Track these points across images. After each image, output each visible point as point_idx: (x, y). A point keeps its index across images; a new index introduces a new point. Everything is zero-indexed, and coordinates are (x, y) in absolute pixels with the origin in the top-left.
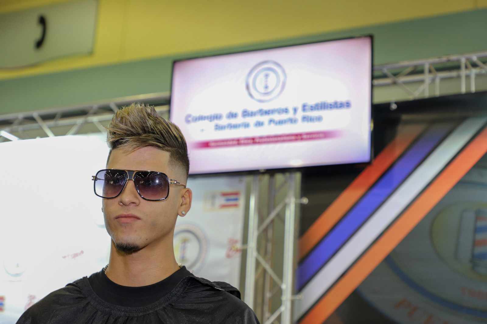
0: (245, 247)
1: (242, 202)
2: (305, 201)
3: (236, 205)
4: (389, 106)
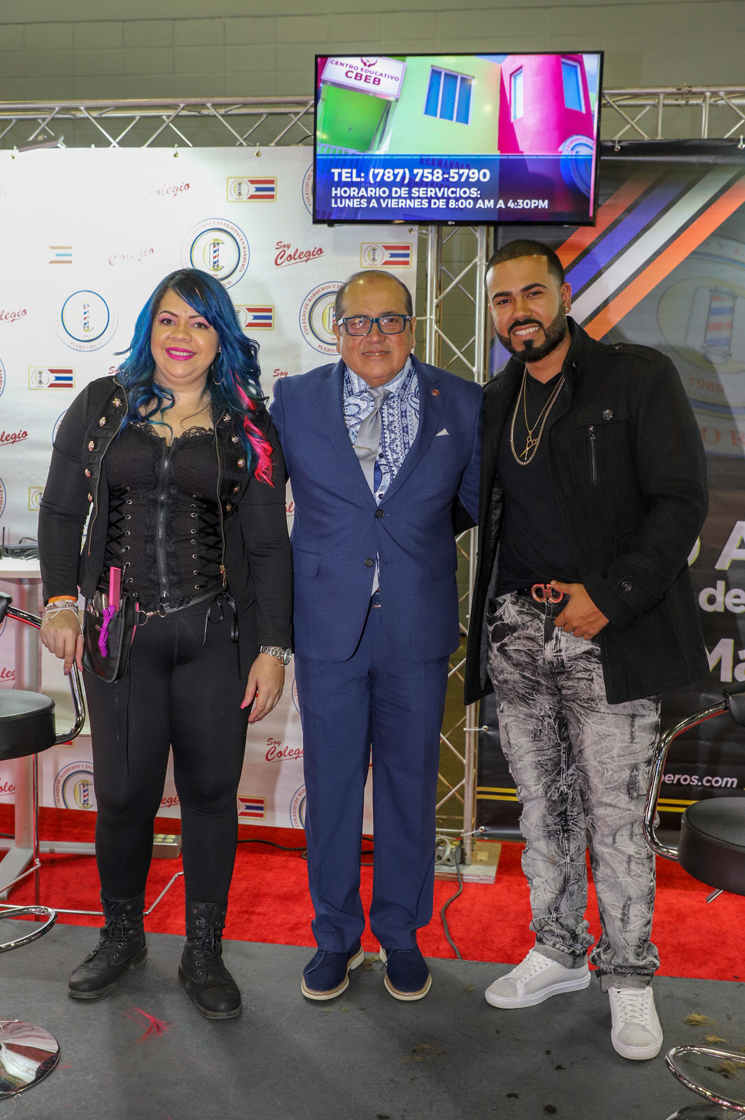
1: (413, 259)
3: (407, 263)
4: (614, 147)
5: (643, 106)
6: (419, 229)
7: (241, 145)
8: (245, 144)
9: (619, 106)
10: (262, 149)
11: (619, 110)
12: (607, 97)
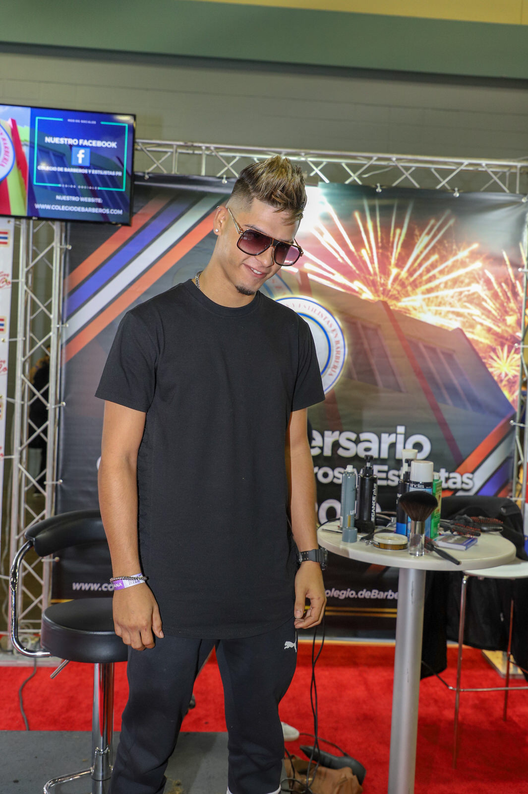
0: (15, 281)
1: (11, 241)
2: (70, 247)
3: (6, 243)
4: (144, 176)
5: (166, 152)
6: (14, 221)
9: (148, 151)
11: (148, 153)
12: (140, 144)
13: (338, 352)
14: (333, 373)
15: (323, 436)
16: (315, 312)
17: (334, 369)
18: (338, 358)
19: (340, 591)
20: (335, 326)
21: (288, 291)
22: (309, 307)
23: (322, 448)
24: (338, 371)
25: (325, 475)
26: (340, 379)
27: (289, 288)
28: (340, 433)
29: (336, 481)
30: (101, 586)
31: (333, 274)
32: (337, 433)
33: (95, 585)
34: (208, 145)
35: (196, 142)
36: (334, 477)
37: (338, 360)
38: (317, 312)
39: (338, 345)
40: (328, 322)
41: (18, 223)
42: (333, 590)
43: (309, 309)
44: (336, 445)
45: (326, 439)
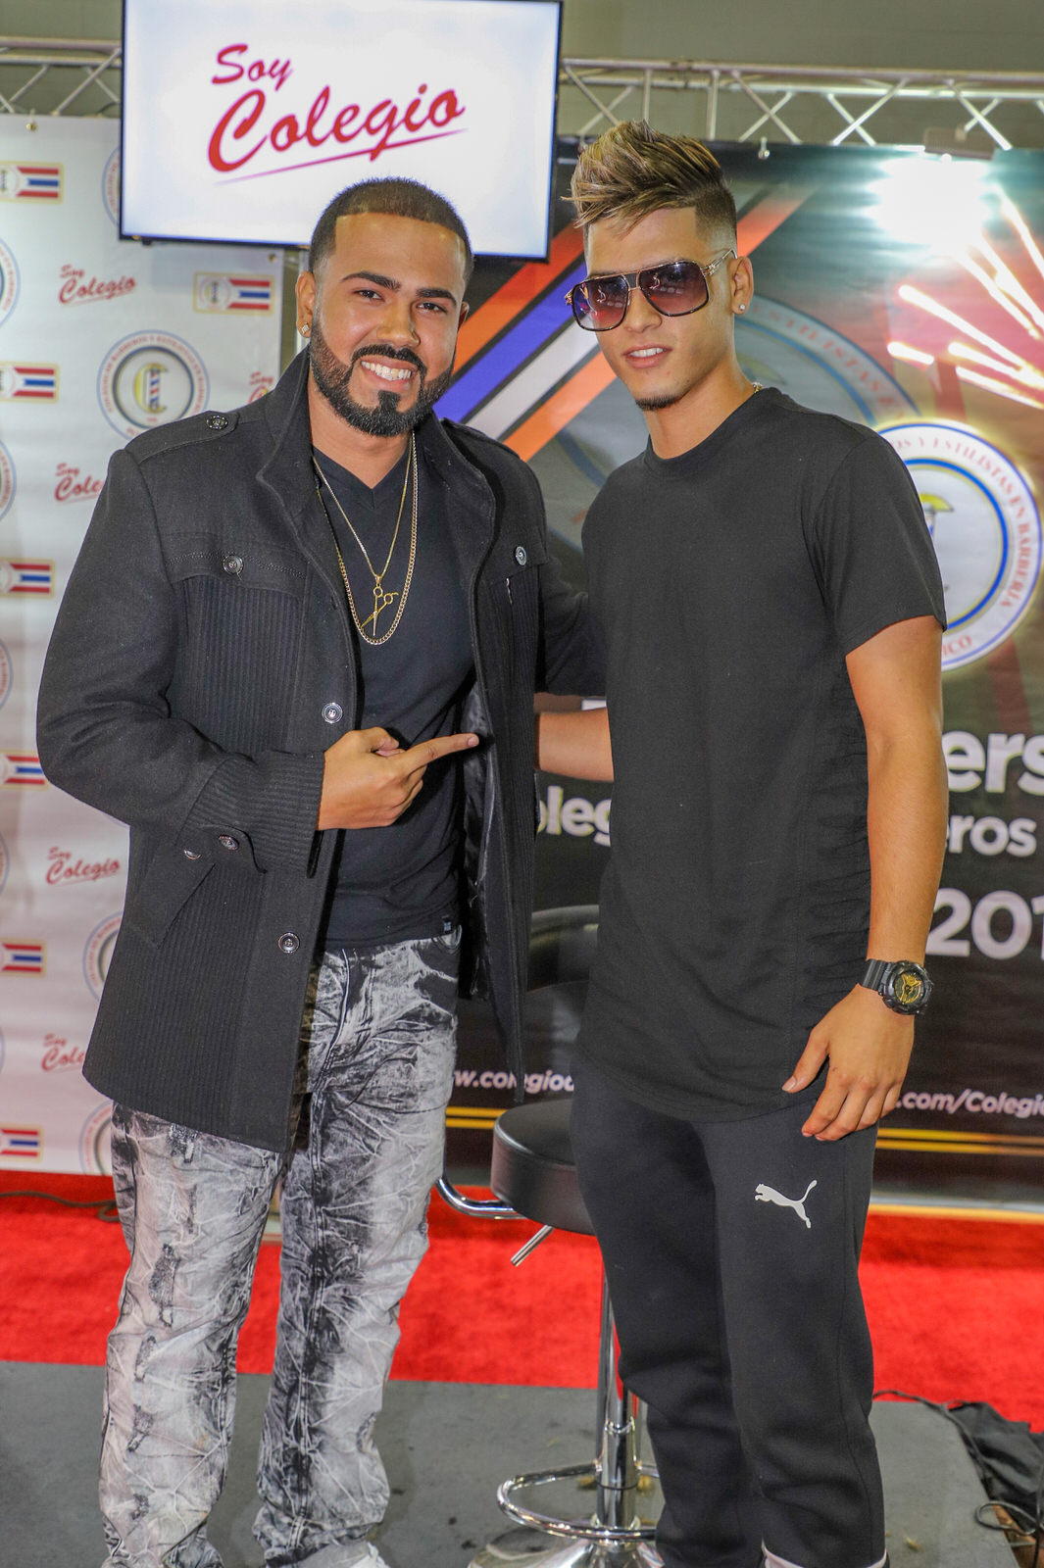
1: (276, 301)
3: (265, 307)
5: (622, 86)
6: (285, 256)
7: (6, 111)
8: (11, 109)
9: (588, 85)
10: (40, 119)
11: (586, 90)
12: (568, 70)
13: (1025, 551)
14: (1011, 599)
15: (985, 746)
16: (971, 456)
17: (1014, 592)
18: (1024, 564)
19: (1019, 1098)
20: (1019, 490)
21: (909, 410)
22: (959, 446)
23: (982, 774)
24: (1023, 594)
25: (990, 836)
26: (1027, 615)
27: (911, 402)
28: (1027, 739)
29: (1014, 849)
30: (477, 1078)
31: (1017, 368)
32: (1019, 739)
33: (465, 1074)
34: (724, 66)
35: (699, 60)
36: (1011, 840)
37: (1023, 570)
38: (977, 457)
39: (1026, 535)
40: (1003, 480)
41: (292, 259)
42: (1003, 1096)
43: (957, 450)
44: (1016, 767)
45: (992, 753)
